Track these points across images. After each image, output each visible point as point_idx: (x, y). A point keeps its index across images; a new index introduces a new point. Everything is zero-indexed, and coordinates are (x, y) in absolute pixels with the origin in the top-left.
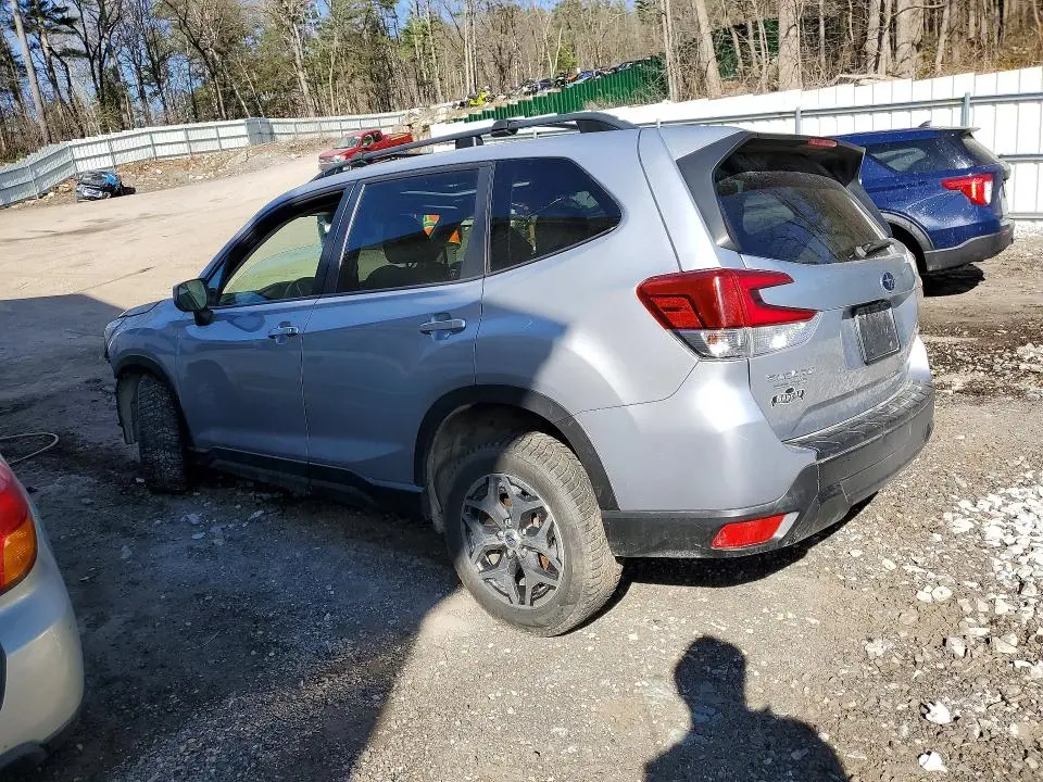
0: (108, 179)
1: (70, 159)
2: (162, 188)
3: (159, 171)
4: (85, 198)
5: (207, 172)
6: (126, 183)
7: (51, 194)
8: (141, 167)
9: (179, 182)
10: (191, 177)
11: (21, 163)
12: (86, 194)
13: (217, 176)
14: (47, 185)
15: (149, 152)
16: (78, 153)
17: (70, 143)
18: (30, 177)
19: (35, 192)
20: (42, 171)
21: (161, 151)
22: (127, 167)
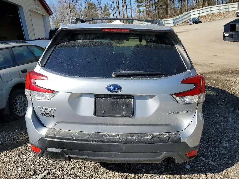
0: (196, 20)
1: (190, 15)
2: (209, 21)
3: (209, 17)
4: (190, 24)
5: (221, 17)
6: (200, 20)
7: (184, 23)
8: (205, 16)
9: (214, 20)
10: (217, 19)
11: (180, 16)
12: (190, 23)
13: (224, 18)
14: (183, 21)
15: (209, 13)
16: (192, 14)
17: (191, 11)
18: (181, 19)
19: (181, 23)
20: (183, 18)
21: (212, 12)
22: (202, 17)
